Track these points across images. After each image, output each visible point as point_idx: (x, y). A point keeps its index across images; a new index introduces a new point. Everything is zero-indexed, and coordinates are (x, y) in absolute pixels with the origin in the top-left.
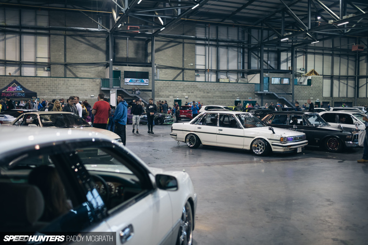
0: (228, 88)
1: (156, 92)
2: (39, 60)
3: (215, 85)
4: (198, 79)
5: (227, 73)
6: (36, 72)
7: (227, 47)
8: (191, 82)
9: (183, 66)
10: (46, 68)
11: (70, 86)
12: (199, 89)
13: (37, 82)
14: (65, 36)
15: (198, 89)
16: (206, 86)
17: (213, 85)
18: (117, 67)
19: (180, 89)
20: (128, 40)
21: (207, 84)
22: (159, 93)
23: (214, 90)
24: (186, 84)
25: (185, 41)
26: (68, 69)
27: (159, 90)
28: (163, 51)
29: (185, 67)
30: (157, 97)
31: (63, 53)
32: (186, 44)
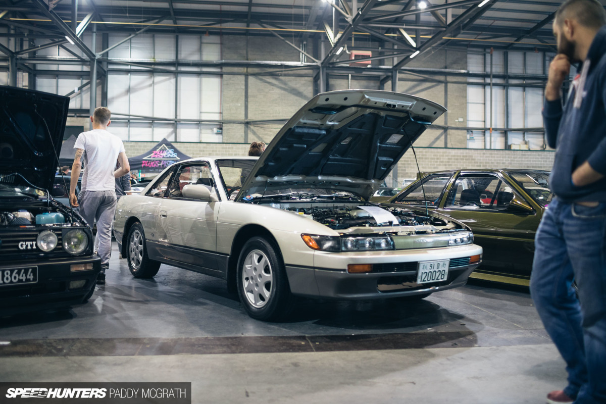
0: (530, 161)
1: (400, 167)
2: (204, 117)
3: (506, 154)
4: (471, 145)
5: (524, 134)
6: (200, 137)
7: (524, 87)
8: (462, 151)
9: (446, 122)
10: (215, 130)
12: (477, 163)
13: (200, 151)
14: (247, 75)
15: (474, 163)
16: (489, 157)
17: (503, 154)
19: (442, 162)
20: (351, 79)
21: (491, 154)
22: (405, 170)
23: (503, 163)
24: (453, 154)
25: (449, 78)
26: (250, 131)
27: (405, 164)
29: (449, 125)
30: (402, 177)
31: (244, 104)
32: (451, 84)
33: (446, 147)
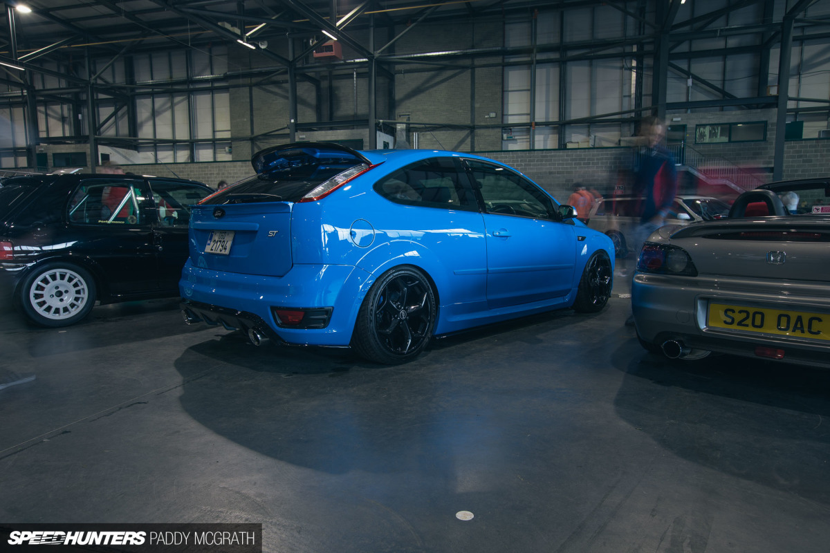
2: (219, 136)
4: (512, 147)
5: (589, 127)
7: (590, 59)
9: (473, 120)
10: (227, 149)
11: (228, 177)
14: (251, 86)
18: (303, 134)
20: (356, 78)
25: (478, 62)
26: (256, 147)
28: (427, 92)
29: (477, 123)
31: (249, 119)
32: (480, 69)
33: (473, 152)
